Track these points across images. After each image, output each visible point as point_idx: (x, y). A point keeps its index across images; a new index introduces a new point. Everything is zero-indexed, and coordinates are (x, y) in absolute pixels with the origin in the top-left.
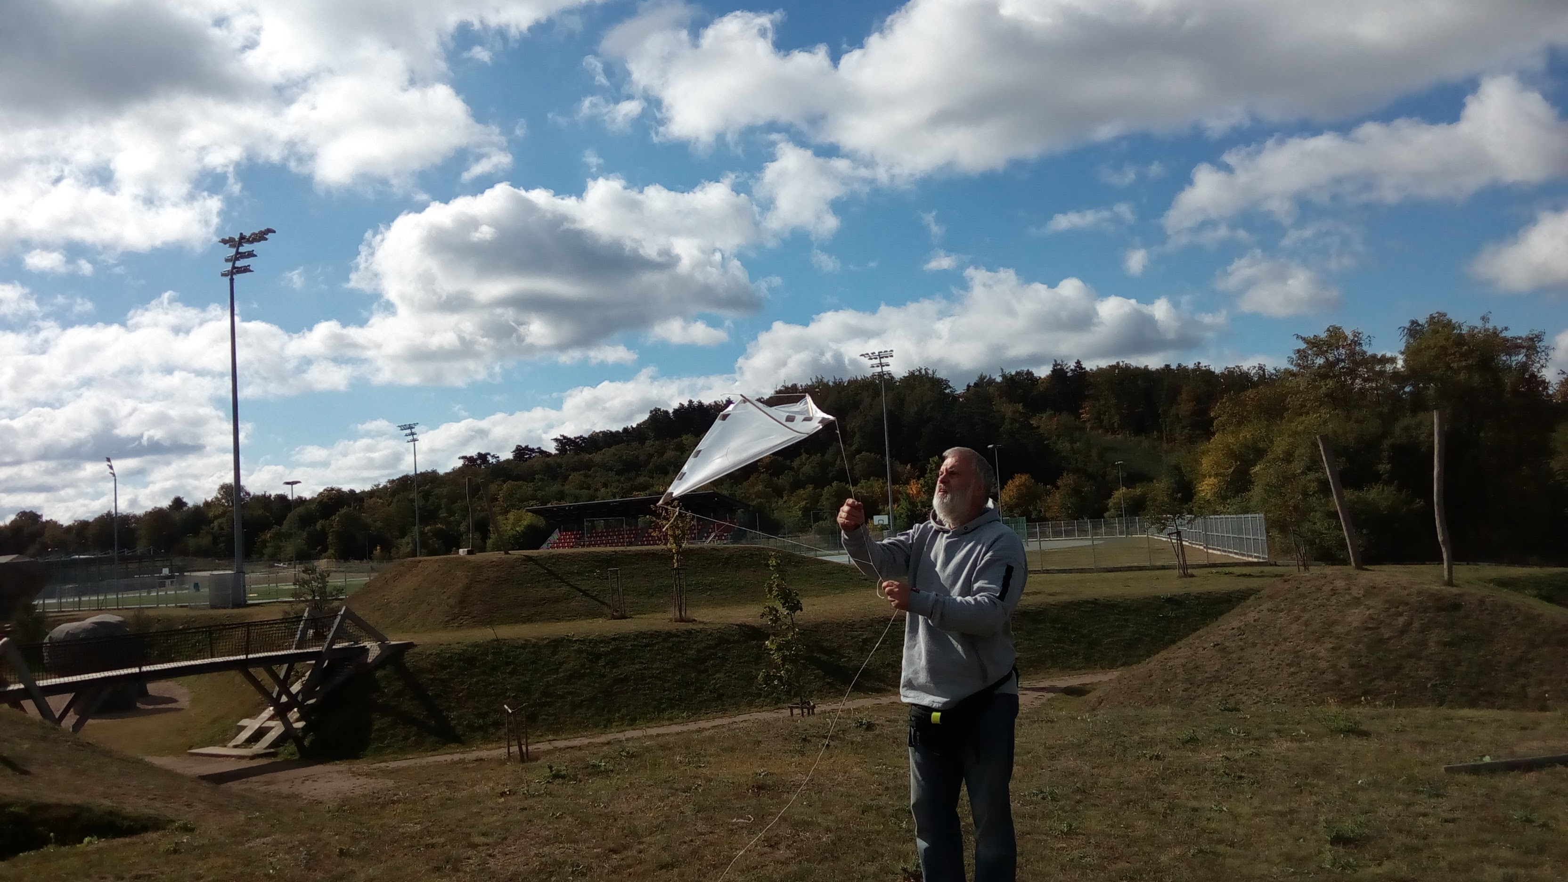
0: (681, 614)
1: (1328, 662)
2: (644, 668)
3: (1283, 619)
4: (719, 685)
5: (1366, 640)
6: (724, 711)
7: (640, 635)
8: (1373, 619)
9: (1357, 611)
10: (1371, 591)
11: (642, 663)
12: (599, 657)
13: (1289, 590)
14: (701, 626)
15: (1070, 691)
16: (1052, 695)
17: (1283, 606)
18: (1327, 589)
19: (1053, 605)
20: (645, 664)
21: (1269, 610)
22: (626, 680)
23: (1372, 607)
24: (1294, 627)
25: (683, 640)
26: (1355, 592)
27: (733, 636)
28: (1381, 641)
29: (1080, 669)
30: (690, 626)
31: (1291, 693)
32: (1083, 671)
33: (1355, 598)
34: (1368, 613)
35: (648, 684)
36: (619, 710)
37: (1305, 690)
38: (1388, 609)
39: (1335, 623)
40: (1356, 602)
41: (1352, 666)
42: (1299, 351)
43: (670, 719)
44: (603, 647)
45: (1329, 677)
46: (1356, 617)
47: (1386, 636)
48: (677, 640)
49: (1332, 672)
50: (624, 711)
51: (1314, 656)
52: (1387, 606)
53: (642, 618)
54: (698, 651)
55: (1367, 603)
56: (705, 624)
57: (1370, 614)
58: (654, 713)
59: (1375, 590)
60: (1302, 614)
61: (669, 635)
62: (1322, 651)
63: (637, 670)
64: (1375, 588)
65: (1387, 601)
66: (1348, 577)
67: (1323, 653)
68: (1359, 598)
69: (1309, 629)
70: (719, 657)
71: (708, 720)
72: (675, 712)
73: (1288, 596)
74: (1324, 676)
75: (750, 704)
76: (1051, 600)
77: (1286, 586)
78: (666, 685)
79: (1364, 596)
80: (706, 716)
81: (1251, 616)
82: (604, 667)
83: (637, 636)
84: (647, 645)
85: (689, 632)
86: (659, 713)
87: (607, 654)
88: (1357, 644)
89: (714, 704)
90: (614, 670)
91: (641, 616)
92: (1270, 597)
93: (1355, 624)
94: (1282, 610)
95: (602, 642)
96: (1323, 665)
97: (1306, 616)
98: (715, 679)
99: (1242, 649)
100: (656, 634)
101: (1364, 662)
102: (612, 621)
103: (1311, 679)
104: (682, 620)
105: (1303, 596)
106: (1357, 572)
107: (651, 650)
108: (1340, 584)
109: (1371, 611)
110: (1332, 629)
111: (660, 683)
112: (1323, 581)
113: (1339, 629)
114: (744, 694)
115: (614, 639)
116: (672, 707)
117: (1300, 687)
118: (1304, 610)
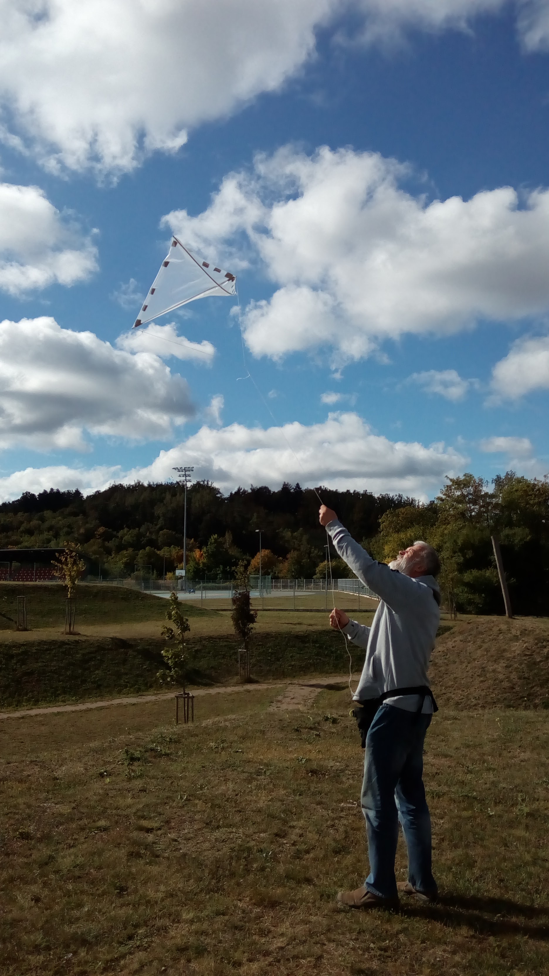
0: (70, 629)
1: (504, 675)
2: (45, 666)
3: (470, 647)
4: (98, 679)
5: (526, 662)
6: (101, 697)
7: (41, 643)
8: (528, 649)
9: (518, 644)
10: (524, 632)
11: (43, 662)
12: (12, 657)
13: (472, 629)
14: (85, 638)
15: (330, 687)
16: (319, 690)
17: (469, 639)
18: (496, 629)
19: (313, 632)
20: (45, 663)
21: (461, 641)
22: (31, 673)
23: (527, 642)
24: (479, 652)
25: (72, 647)
26: (514, 632)
27: (108, 645)
28: (535, 663)
29: (331, 673)
30: (77, 638)
31: (483, 693)
32: (333, 674)
33: (515, 636)
34: (525, 645)
35: (48, 676)
36: (26, 694)
37: (492, 692)
38: (537, 644)
39: (504, 650)
40: (516, 638)
41: (520, 678)
42: (447, 486)
43: (64, 701)
44: (14, 650)
45: (506, 684)
46: (517, 647)
47: (538, 660)
48: (68, 646)
49: (508, 681)
50: (30, 695)
51: (494, 671)
52: (536, 641)
53: (39, 631)
54: (83, 655)
55: (523, 639)
56: (87, 636)
57: (526, 646)
58: (52, 696)
59: (527, 632)
60: (482, 644)
61: (63, 643)
62: (500, 667)
63: (40, 667)
64: (526, 630)
65: (536, 639)
66: (507, 623)
67: (500, 669)
68: (517, 636)
69: (489, 654)
70: (98, 660)
71: (92, 702)
72: (67, 696)
73: (472, 632)
74: (503, 683)
75: (119, 692)
76: (311, 628)
77: (470, 626)
78: (61, 678)
79: (521, 635)
80: (89, 700)
81: (450, 644)
82: (16, 664)
83: (39, 643)
84: (47, 650)
85: (77, 642)
86: (55, 697)
87: (18, 655)
88: (521, 664)
89: (95, 691)
90: (23, 667)
91: (39, 629)
92: (461, 633)
93: (518, 652)
94: (469, 642)
95: (14, 646)
96: (501, 676)
97: (485, 646)
98: (95, 674)
99: (447, 665)
100: (53, 643)
101: (526, 675)
102: (18, 632)
103: (495, 685)
104: (71, 633)
105: (482, 633)
106: (510, 620)
107: (49, 653)
108: (504, 627)
109: (527, 644)
110: (504, 654)
111: (56, 676)
112: (492, 625)
113: (508, 655)
114: (115, 685)
115: (23, 645)
116: (65, 693)
117: (488, 690)
118: (483, 642)
